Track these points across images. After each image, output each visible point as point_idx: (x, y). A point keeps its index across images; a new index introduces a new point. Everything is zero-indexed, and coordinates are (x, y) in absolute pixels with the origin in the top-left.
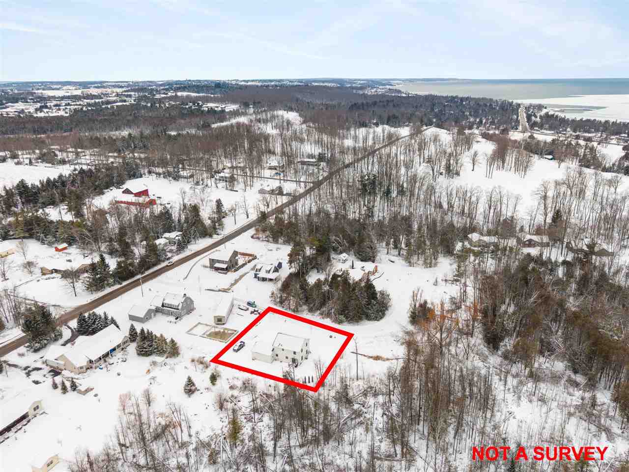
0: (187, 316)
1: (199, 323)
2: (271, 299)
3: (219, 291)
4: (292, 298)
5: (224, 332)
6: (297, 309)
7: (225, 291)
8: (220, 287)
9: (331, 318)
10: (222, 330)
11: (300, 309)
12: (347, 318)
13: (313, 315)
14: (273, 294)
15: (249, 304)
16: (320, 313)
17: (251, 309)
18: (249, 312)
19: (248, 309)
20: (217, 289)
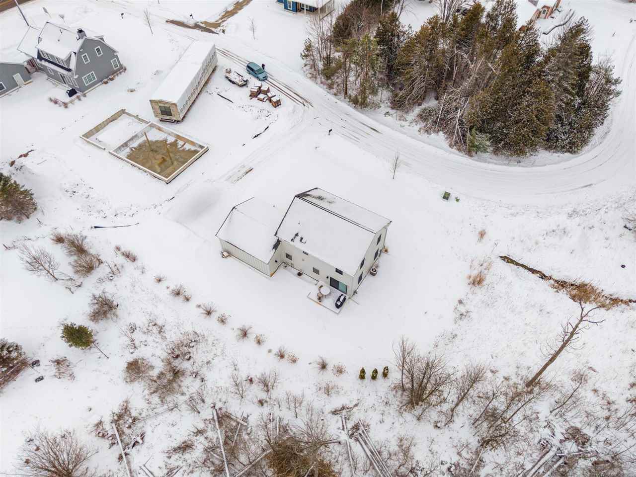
0: (101, 88)
1: (123, 111)
2: (304, 62)
3: (196, 26)
4: (353, 66)
5: (174, 144)
6: (364, 98)
7: (207, 28)
8: (199, 18)
9: (450, 133)
10: (171, 139)
11: (370, 98)
12: (495, 141)
13: (401, 118)
14: (309, 48)
15: (250, 69)
16: (420, 116)
17: (254, 83)
18: (246, 91)
19: (245, 84)
20: (191, 23)
